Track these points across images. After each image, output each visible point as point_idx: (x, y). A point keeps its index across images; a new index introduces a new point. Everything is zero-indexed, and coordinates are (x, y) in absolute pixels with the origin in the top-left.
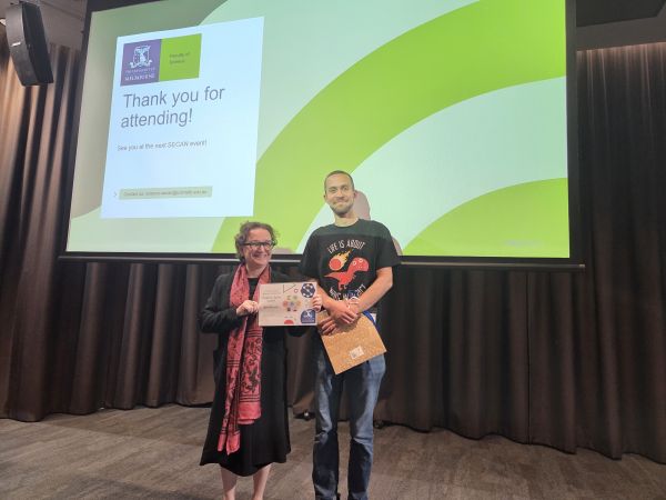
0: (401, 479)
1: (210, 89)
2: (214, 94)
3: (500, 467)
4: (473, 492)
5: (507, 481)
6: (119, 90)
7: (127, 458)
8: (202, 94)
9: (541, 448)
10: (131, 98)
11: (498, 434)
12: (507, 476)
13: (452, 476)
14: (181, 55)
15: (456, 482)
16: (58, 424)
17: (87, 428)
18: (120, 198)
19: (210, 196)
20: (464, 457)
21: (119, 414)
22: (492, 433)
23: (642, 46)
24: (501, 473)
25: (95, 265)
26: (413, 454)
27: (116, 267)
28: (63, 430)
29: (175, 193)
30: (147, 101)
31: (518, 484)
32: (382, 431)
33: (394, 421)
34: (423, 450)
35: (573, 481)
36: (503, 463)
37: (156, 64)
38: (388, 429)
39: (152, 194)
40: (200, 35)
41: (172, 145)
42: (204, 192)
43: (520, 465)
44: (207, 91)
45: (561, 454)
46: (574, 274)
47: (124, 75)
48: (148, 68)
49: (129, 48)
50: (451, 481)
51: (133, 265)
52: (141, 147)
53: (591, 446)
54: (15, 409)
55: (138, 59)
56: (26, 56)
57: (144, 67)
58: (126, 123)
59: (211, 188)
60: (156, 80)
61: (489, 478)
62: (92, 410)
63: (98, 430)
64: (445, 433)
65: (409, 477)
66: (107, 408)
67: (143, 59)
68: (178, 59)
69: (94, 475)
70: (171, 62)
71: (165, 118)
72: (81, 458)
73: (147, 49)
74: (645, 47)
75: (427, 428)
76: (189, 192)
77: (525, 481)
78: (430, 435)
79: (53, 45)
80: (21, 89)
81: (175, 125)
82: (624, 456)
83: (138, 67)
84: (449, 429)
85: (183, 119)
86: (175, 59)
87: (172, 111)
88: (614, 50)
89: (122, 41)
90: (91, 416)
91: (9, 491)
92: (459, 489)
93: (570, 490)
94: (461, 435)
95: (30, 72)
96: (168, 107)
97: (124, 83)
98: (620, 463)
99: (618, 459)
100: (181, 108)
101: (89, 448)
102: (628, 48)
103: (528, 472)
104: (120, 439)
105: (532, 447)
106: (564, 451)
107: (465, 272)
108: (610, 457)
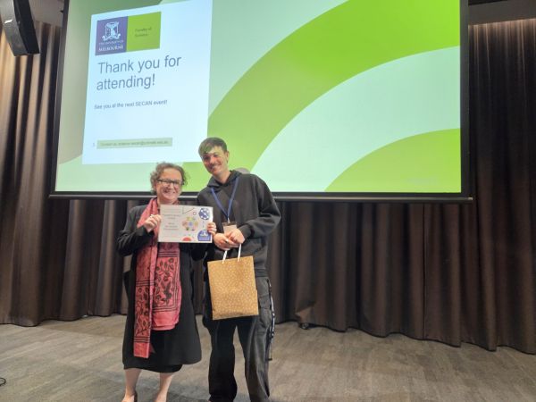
0: (325, 367)
1: (169, 58)
2: (172, 62)
3: (401, 357)
4: (381, 376)
5: (408, 368)
6: (94, 60)
7: (109, 353)
8: (162, 63)
9: (433, 343)
10: (104, 66)
11: (400, 333)
12: (407, 364)
13: (364, 364)
14: (144, 30)
15: (368, 369)
16: (52, 329)
17: (75, 331)
18: (98, 148)
19: (171, 145)
20: (373, 350)
21: (98, 320)
22: (395, 333)
23: (518, 21)
24: (403, 362)
25: (76, 201)
26: (333, 349)
27: (93, 204)
28: (56, 333)
29: (142, 143)
30: (118, 68)
31: (416, 370)
32: (308, 331)
33: (317, 323)
34: (340, 346)
35: (459, 368)
36: (405, 355)
37: (124, 37)
38: (313, 330)
39: (124, 144)
40: (160, 13)
41: (138, 104)
42: (166, 142)
43: (417, 355)
44: (166, 59)
45: (449, 347)
46: (461, 205)
47: (98, 47)
48: (117, 40)
49: (102, 24)
50: (364, 368)
51: (106, 202)
52: (114, 106)
53: (474, 342)
54: (16, 317)
55: (109, 33)
56: (17, 31)
57: (114, 40)
58: (101, 86)
59: (171, 139)
60: (124, 50)
61: (394, 366)
62: (78, 317)
63: (84, 332)
64: (358, 332)
65: (331, 365)
66: (91, 315)
67: (113, 33)
68: (141, 32)
69: (83, 366)
70: (136, 36)
71: (132, 82)
72: (71, 354)
73: (116, 24)
74: (521, 22)
75: (343, 329)
76: (154, 143)
77: (422, 368)
78: (346, 334)
79: (38, 22)
80: (12, 58)
81: (141, 88)
82: (498, 348)
83: (109, 40)
84: (361, 330)
85: (148, 83)
86: (138, 33)
87: (138, 76)
88: (496, 25)
89: (95, 18)
90: (76, 322)
91: (17, 379)
92: (370, 374)
93: (457, 374)
94: (370, 334)
95: (20, 45)
96: (135, 73)
97: (98, 53)
98: (495, 353)
99: (494, 351)
100: (146, 73)
101: (78, 346)
102: (507, 23)
103: (423, 360)
104: (102, 339)
105: (426, 342)
106: (450, 345)
107: (375, 205)
108: (487, 349)
